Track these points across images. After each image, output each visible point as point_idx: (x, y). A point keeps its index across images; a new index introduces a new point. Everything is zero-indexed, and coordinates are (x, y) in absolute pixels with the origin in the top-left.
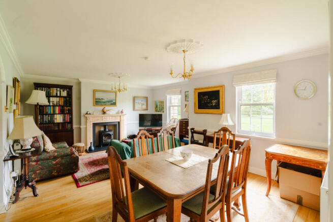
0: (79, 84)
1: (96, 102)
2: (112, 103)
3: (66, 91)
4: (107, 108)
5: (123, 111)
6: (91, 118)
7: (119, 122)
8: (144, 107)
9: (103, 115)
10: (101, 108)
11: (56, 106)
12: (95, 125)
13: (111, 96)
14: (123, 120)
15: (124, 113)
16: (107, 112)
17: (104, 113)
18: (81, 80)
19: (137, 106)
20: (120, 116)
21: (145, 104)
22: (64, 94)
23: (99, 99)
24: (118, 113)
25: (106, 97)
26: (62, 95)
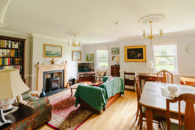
0: (31, 38)
1: (46, 54)
2: (59, 55)
3: (17, 44)
4: (55, 59)
5: (67, 61)
6: (42, 68)
7: (64, 70)
8: (79, 58)
9: (52, 65)
10: (50, 59)
11: (7, 57)
12: (45, 73)
13: (58, 50)
14: (67, 68)
15: (67, 63)
16: (55, 63)
17: (53, 63)
18: (33, 35)
19: (75, 58)
20: (65, 65)
21: (80, 56)
22: (16, 46)
23: (49, 52)
24: (63, 63)
25: (54, 50)
26: (13, 47)
